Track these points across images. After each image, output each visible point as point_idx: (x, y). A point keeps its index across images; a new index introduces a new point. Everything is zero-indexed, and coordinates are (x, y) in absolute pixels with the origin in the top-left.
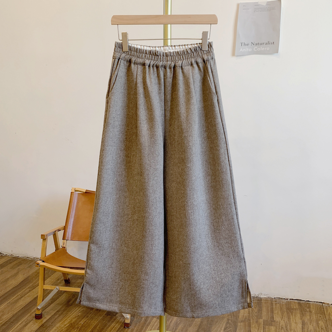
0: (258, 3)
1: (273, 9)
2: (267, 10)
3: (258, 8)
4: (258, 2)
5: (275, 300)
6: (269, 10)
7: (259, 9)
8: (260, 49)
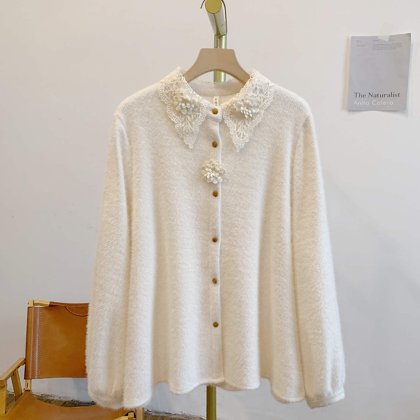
0: (378, 38)
1: (399, 47)
2: (391, 47)
3: (377, 45)
6: (394, 48)
7: (379, 46)
8: (380, 102)
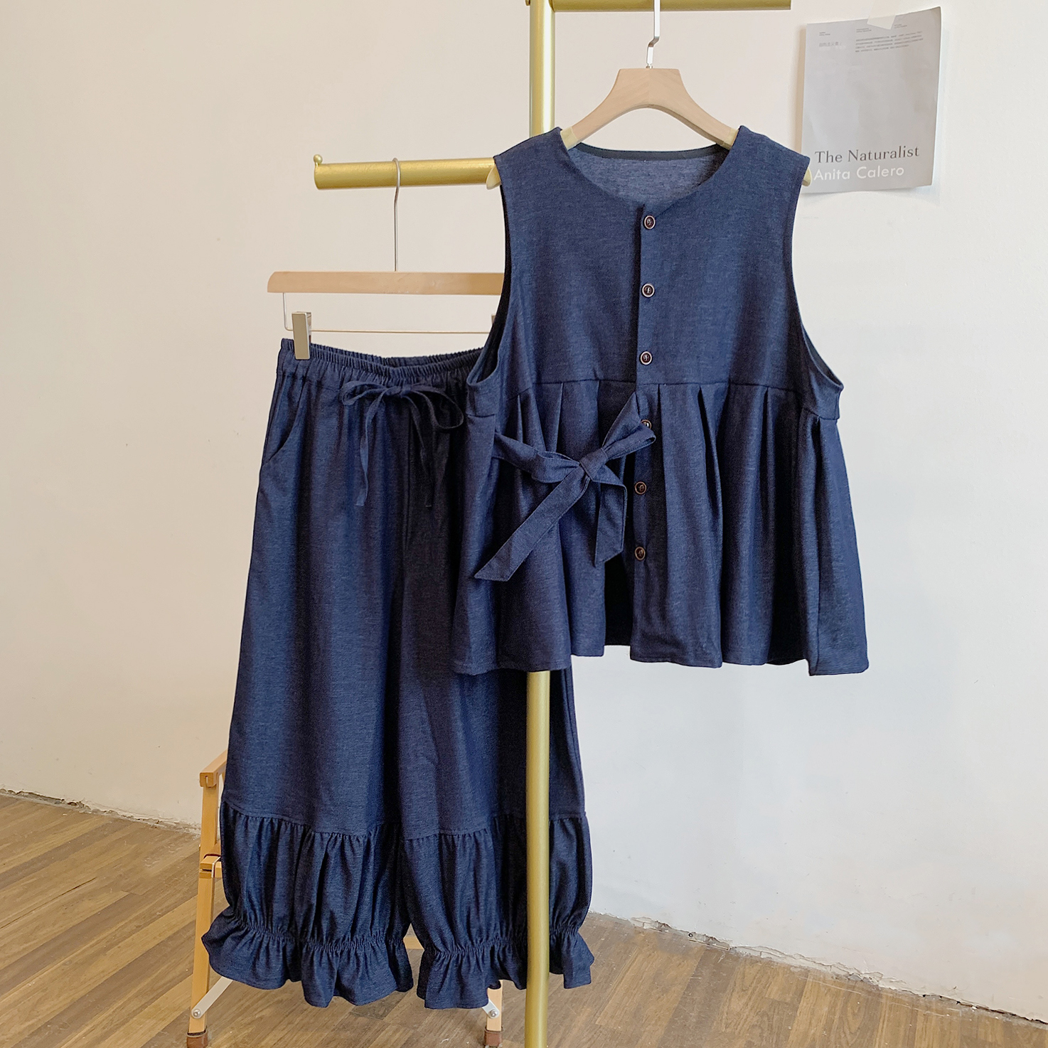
0: (869, 23)
1: (917, 40)
2: (897, 43)
3: (866, 40)
4: (866, 20)
5: (925, 1002)
6: (904, 44)
7: (871, 42)
8: (874, 171)
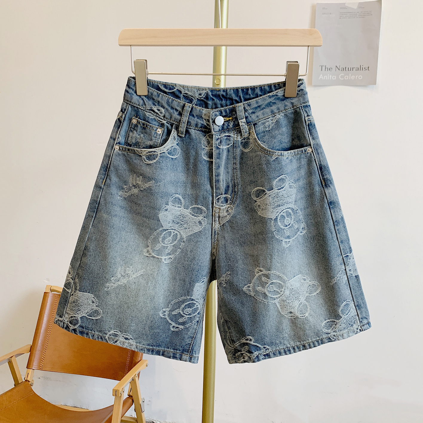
0: (346, 5)
1: (369, 15)
2: (358, 16)
3: (345, 13)
4: (345, 3)
6: (363, 16)
7: (347, 14)
8: (348, 77)
